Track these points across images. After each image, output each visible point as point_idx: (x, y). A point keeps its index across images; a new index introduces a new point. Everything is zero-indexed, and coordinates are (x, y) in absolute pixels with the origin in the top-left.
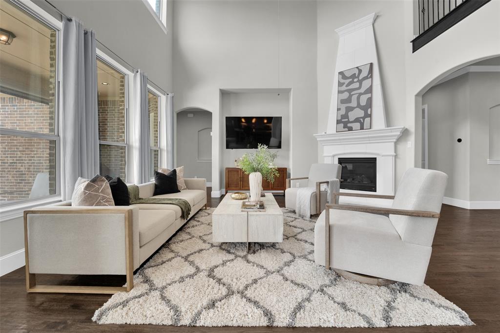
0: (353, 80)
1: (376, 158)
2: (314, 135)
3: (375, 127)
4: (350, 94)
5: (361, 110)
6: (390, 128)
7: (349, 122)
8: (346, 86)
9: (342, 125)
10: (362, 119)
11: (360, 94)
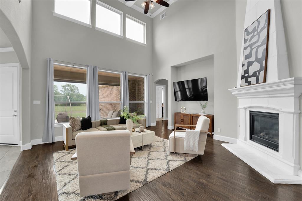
0: (254, 34)
1: (278, 114)
2: (229, 90)
3: (269, 80)
4: (251, 48)
5: (258, 64)
6: (282, 80)
7: (249, 77)
8: (249, 42)
9: (244, 80)
10: (258, 73)
11: (258, 47)
